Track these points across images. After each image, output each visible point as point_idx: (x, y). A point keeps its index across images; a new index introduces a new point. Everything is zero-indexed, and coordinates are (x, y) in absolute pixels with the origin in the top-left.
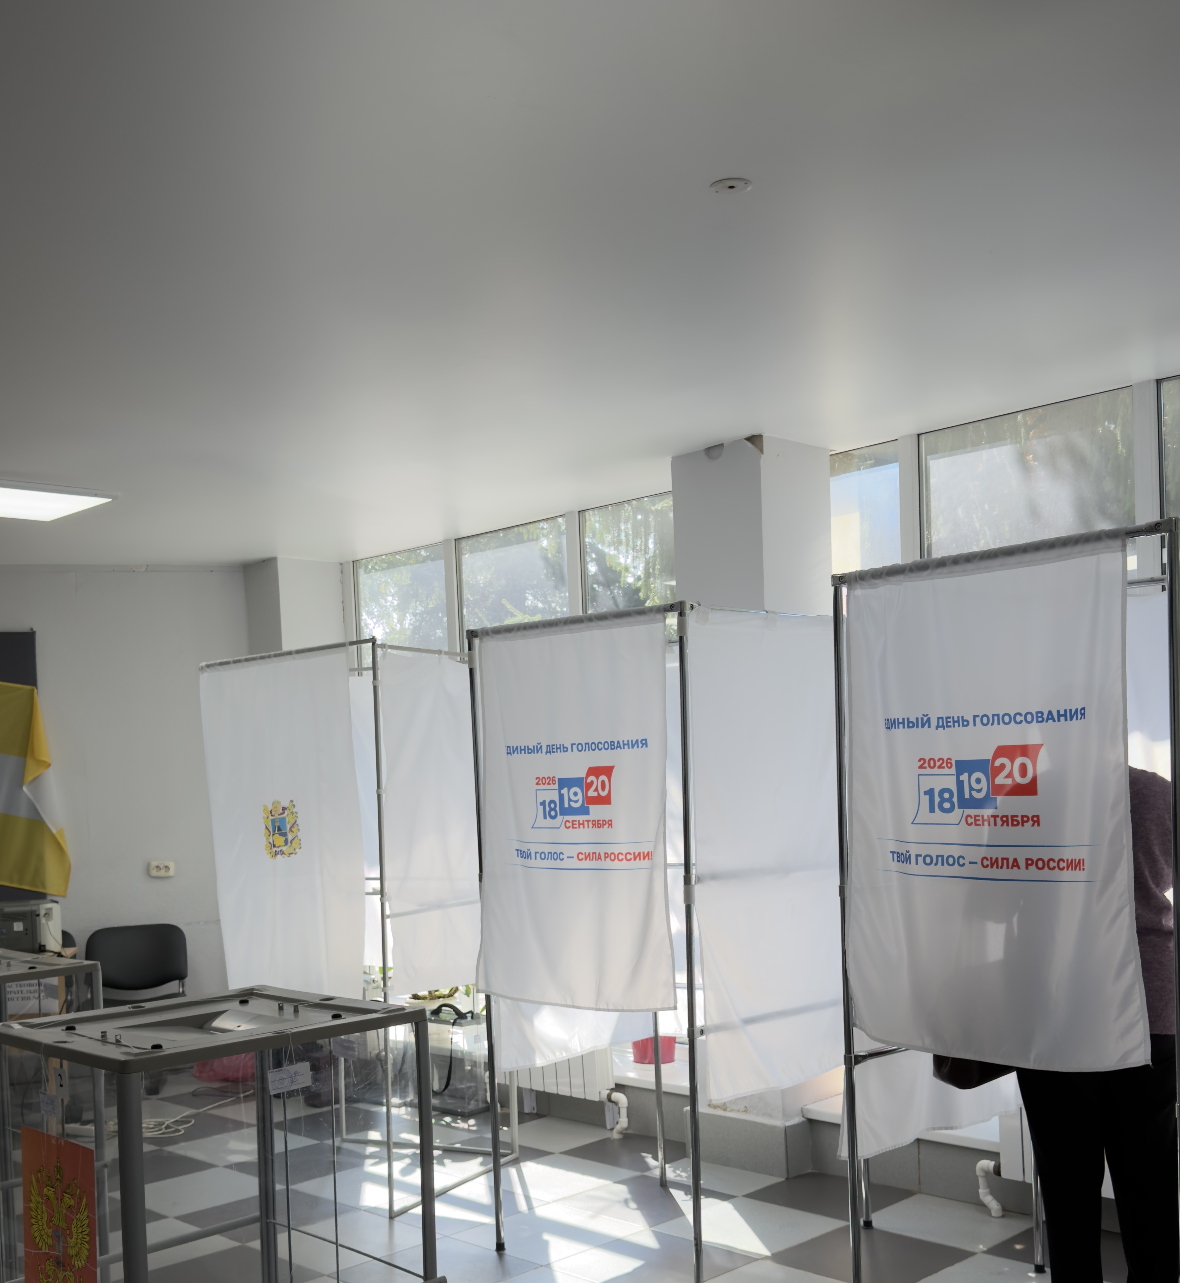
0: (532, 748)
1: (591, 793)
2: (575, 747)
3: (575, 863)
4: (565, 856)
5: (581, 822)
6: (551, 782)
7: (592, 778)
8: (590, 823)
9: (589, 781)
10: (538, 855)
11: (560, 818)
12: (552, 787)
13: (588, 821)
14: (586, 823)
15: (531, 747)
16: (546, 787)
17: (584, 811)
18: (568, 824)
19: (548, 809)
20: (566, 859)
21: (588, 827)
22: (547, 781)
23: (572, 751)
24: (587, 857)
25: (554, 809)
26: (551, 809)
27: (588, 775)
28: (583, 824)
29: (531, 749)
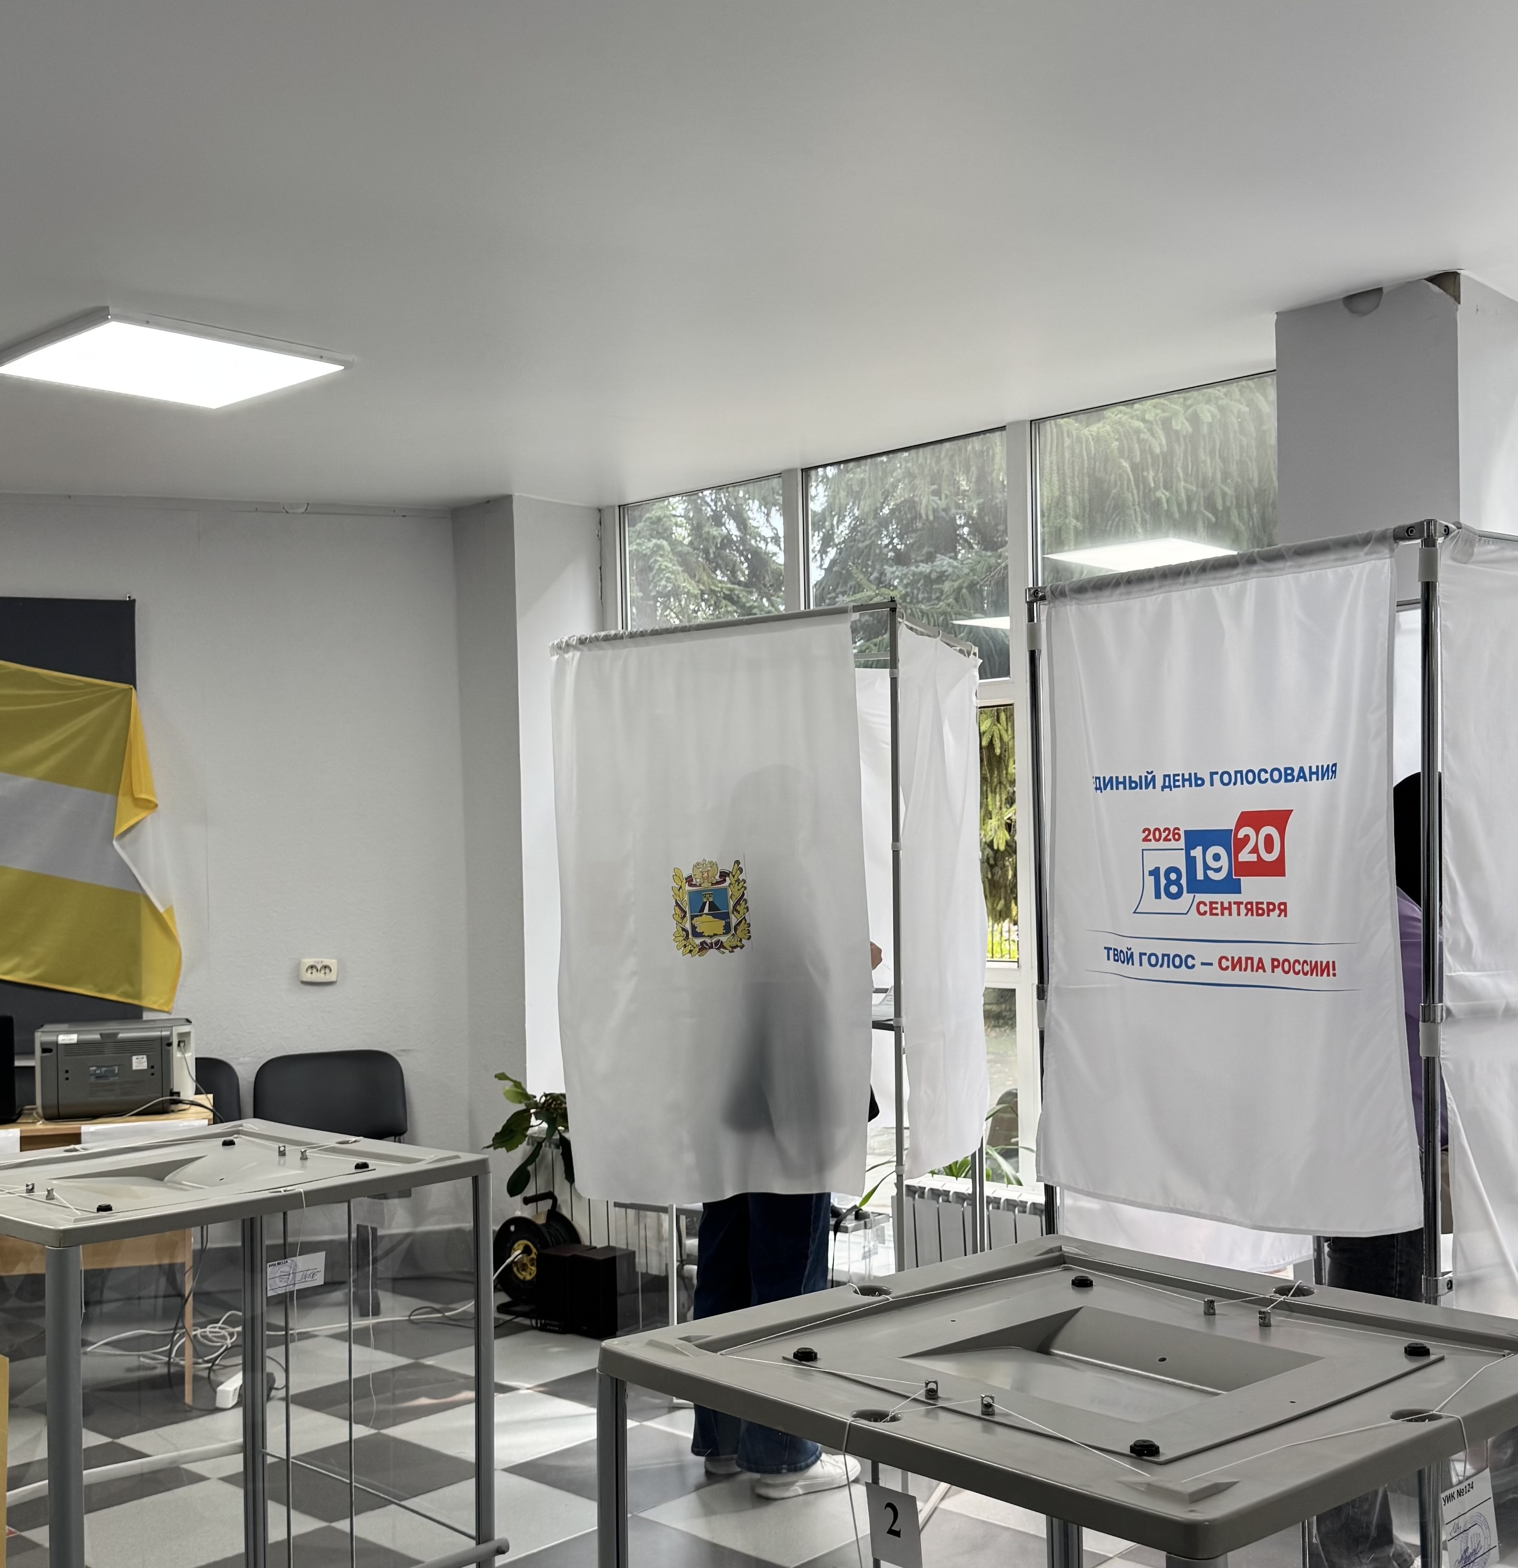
0: (1138, 781)
1: (1245, 856)
2: (1216, 778)
3: (1214, 974)
4: (1197, 962)
5: (1226, 905)
6: (1171, 837)
7: (1245, 831)
8: (1242, 907)
9: (1241, 835)
10: (1145, 958)
11: (1187, 897)
12: (1173, 844)
13: (1238, 904)
14: (1234, 907)
15: (1136, 778)
16: (1162, 844)
17: (1231, 885)
18: (1202, 908)
19: (1163, 882)
20: (1198, 966)
21: (1239, 914)
22: (1164, 835)
23: (1212, 785)
24: (1237, 964)
25: (1177, 882)
26: (1170, 883)
27: (1239, 825)
28: (1229, 908)
29: (1135, 782)
